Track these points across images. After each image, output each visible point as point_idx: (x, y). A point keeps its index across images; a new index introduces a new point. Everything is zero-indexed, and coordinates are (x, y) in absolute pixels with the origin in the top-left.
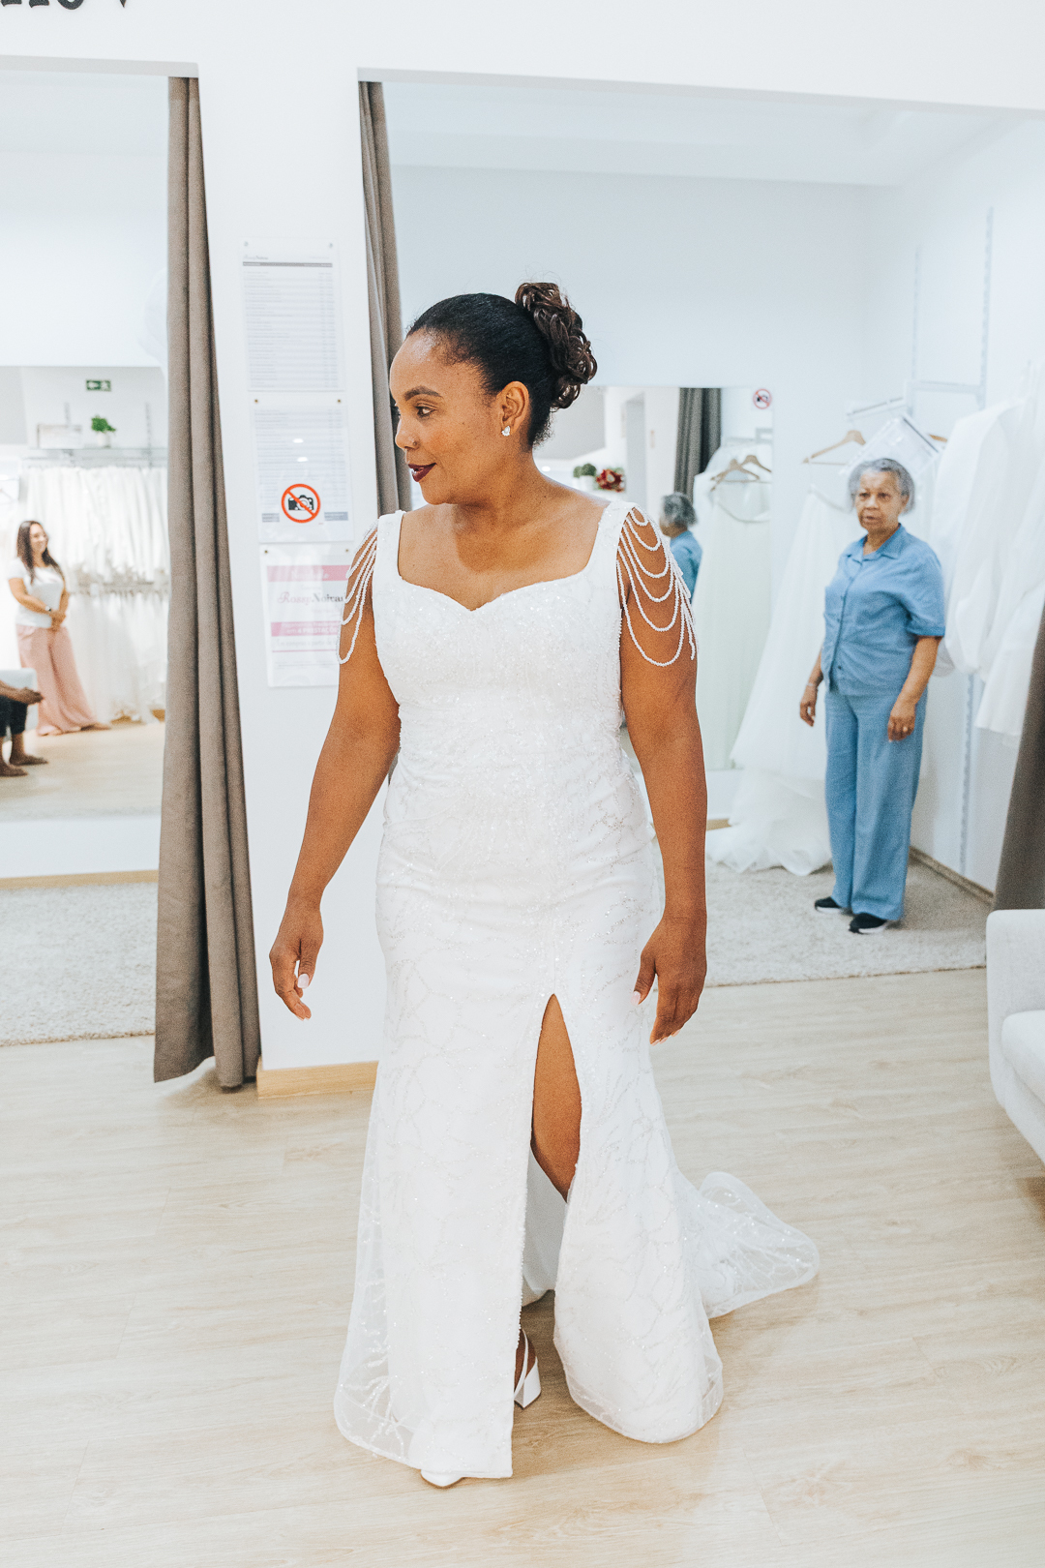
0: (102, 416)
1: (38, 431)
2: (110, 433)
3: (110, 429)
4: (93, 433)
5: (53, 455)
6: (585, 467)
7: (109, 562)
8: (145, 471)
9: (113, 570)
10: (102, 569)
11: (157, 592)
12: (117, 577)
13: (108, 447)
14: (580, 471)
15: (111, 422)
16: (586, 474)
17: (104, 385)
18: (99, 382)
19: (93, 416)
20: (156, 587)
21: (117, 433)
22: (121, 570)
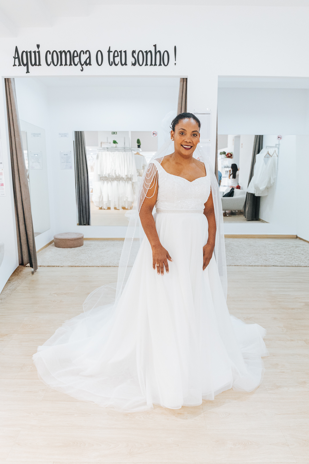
0: (115, 140)
1: (101, 143)
2: (117, 144)
3: (117, 143)
4: (113, 144)
5: (104, 149)
6: (223, 152)
7: (115, 173)
8: (124, 153)
9: (116, 175)
10: (114, 175)
11: (125, 180)
12: (116, 176)
13: (116, 147)
14: (222, 153)
15: (117, 142)
16: (223, 154)
17: (115, 133)
18: (114, 132)
19: (113, 140)
20: (125, 179)
21: (118, 144)
22: (118, 175)
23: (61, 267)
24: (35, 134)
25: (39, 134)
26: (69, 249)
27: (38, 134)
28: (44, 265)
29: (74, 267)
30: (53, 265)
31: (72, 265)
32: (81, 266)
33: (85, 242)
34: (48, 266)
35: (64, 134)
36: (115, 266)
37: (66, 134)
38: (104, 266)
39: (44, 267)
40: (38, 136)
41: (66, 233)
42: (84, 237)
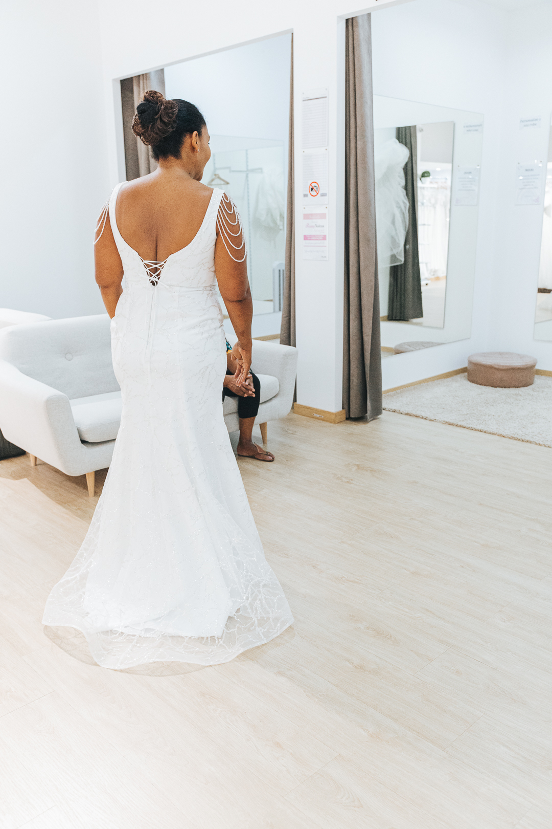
23: (431, 420)
24: (471, 126)
25: (479, 126)
26: (490, 389)
27: (476, 126)
28: (401, 411)
29: (454, 427)
30: (418, 413)
31: (451, 421)
32: (468, 428)
33: (538, 380)
34: (407, 414)
35: (532, 120)
36: (541, 443)
37: (537, 120)
38: (516, 439)
39: (400, 415)
40: (477, 130)
41: (501, 354)
42: (537, 367)
